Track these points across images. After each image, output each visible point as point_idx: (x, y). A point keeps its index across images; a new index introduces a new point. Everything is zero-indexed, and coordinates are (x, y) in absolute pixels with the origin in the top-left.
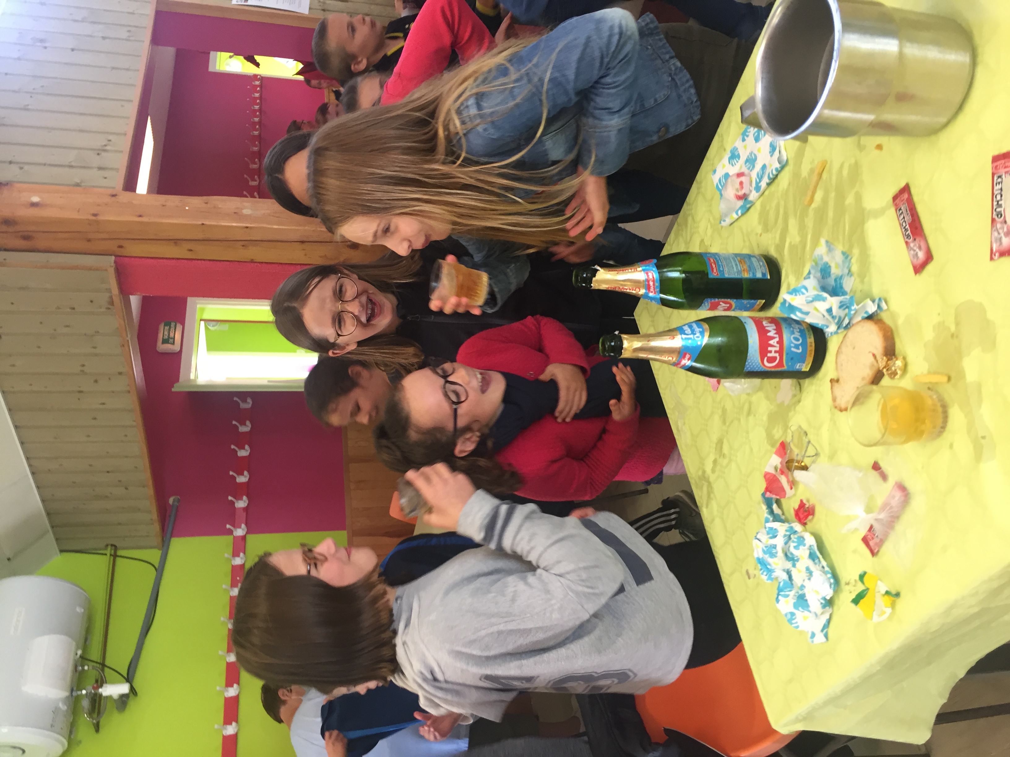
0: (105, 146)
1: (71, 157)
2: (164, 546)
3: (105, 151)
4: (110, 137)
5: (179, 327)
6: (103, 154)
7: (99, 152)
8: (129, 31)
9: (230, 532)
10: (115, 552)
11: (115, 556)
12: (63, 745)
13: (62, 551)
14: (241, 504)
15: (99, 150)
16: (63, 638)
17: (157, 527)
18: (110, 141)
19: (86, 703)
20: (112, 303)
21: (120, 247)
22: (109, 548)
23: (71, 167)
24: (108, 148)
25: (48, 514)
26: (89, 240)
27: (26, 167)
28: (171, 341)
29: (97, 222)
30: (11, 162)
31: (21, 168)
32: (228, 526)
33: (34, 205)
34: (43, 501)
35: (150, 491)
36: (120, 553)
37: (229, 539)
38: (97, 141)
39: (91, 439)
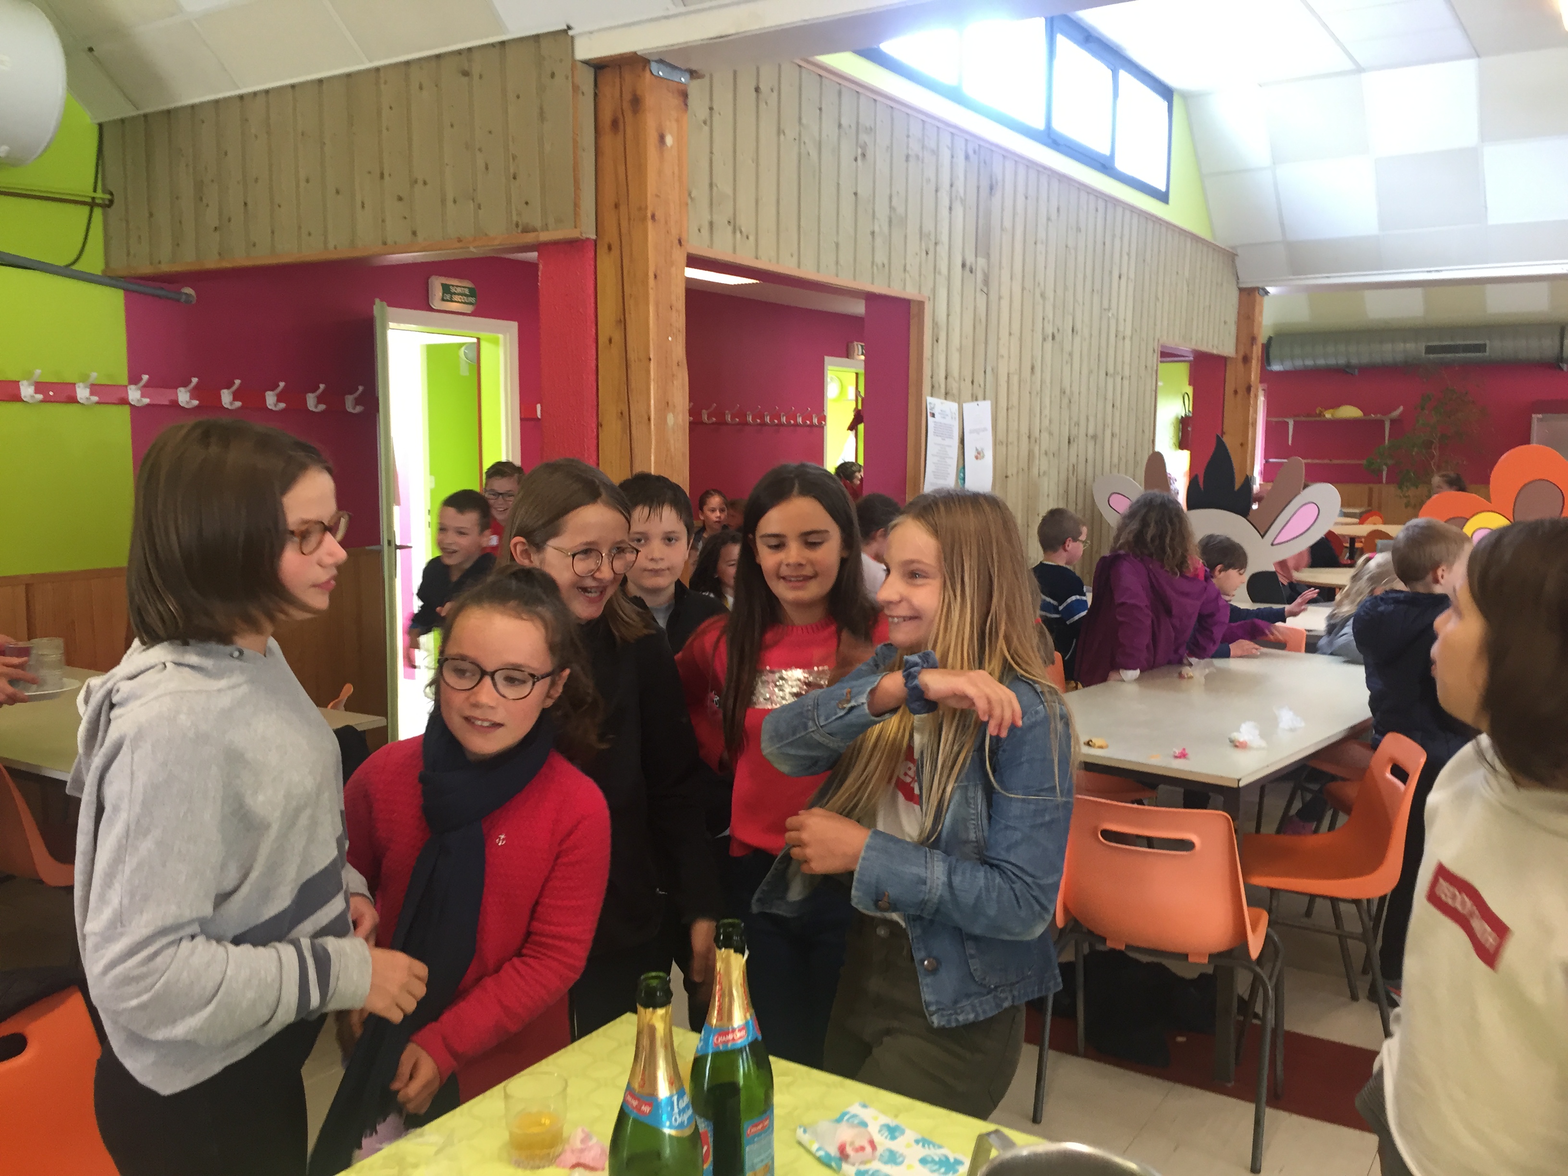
0: (741, 232)
1: (724, 186)
2: (108, 279)
3: (734, 232)
4: (752, 238)
5: (469, 309)
6: (730, 229)
7: (733, 223)
8: (884, 265)
9: (134, 379)
10: (99, 205)
11: (92, 204)
13: (101, 126)
14: (183, 397)
15: (735, 223)
17: (146, 269)
18: (748, 238)
20: (526, 230)
21: (610, 248)
22: (108, 196)
23: (711, 185)
24: (738, 235)
25: (169, 112)
26: (617, 206)
27: (706, 129)
28: (448, 297)
29: (644, 219)
30: (711, 109)
31: (705, 123)
32: (145, 377)
33: (662, 138)
34: (193, 107)
35: (212, 262)
36: (98, 213)
37: (123, 379)
38: (745, 221)
39: (302, 184)
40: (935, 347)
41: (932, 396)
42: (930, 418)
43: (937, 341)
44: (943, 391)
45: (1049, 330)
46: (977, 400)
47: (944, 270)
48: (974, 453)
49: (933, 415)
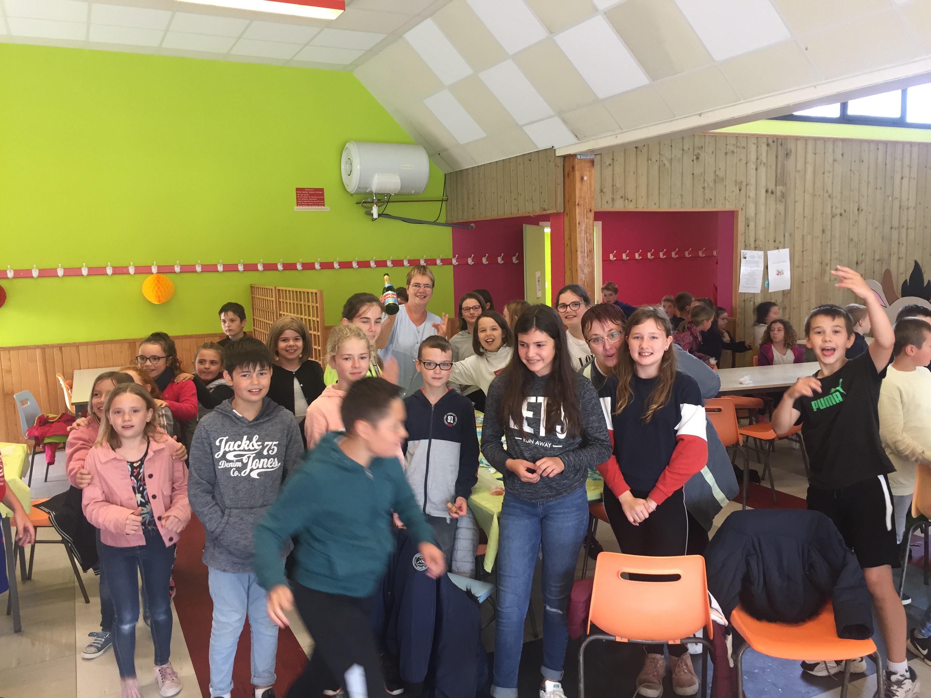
2: (447, 224)
9: (454, 257)
10: (444, 201)
11: (442, 201)
12: (352, 191)
13: (445, 175)
14: (470, 261)
15: (625, 197)
16: (399, 186)
17: (456, 221)
19: (369, 200)
21: (567, 215)
22: (446, 198)
25: (461, 171)
26: (569, 201)
29: (575, 206)
30: (613, 159)
31: (610, 165)
32: (457, 256)
33: (582, 178)
34: (467, 169)
36: (444, 203)
37: (451, 257)
38: (631, 195)
39: (492, 194)
40: (747, 229)
41: (745, 249)
42: (742, 260)
43: (748, 226)
44: (753, 246)
45: (838, 211)
46: (778, 249)
47: (752, 194)
48: (776, 272)
49: (745, 258)
